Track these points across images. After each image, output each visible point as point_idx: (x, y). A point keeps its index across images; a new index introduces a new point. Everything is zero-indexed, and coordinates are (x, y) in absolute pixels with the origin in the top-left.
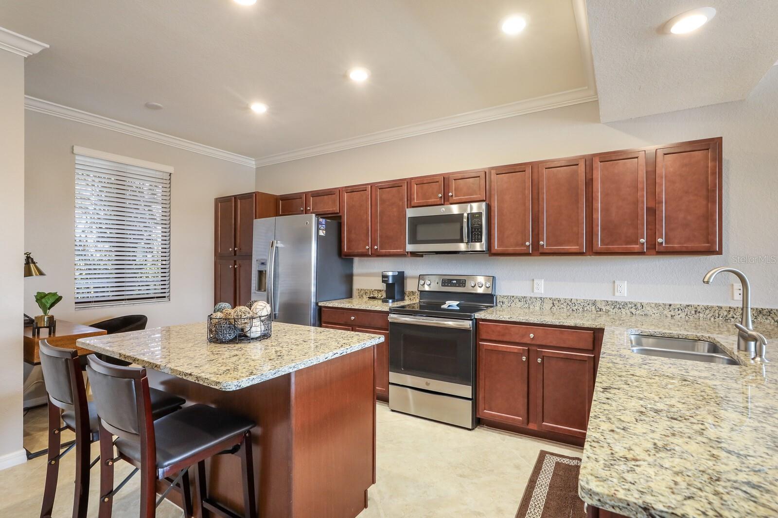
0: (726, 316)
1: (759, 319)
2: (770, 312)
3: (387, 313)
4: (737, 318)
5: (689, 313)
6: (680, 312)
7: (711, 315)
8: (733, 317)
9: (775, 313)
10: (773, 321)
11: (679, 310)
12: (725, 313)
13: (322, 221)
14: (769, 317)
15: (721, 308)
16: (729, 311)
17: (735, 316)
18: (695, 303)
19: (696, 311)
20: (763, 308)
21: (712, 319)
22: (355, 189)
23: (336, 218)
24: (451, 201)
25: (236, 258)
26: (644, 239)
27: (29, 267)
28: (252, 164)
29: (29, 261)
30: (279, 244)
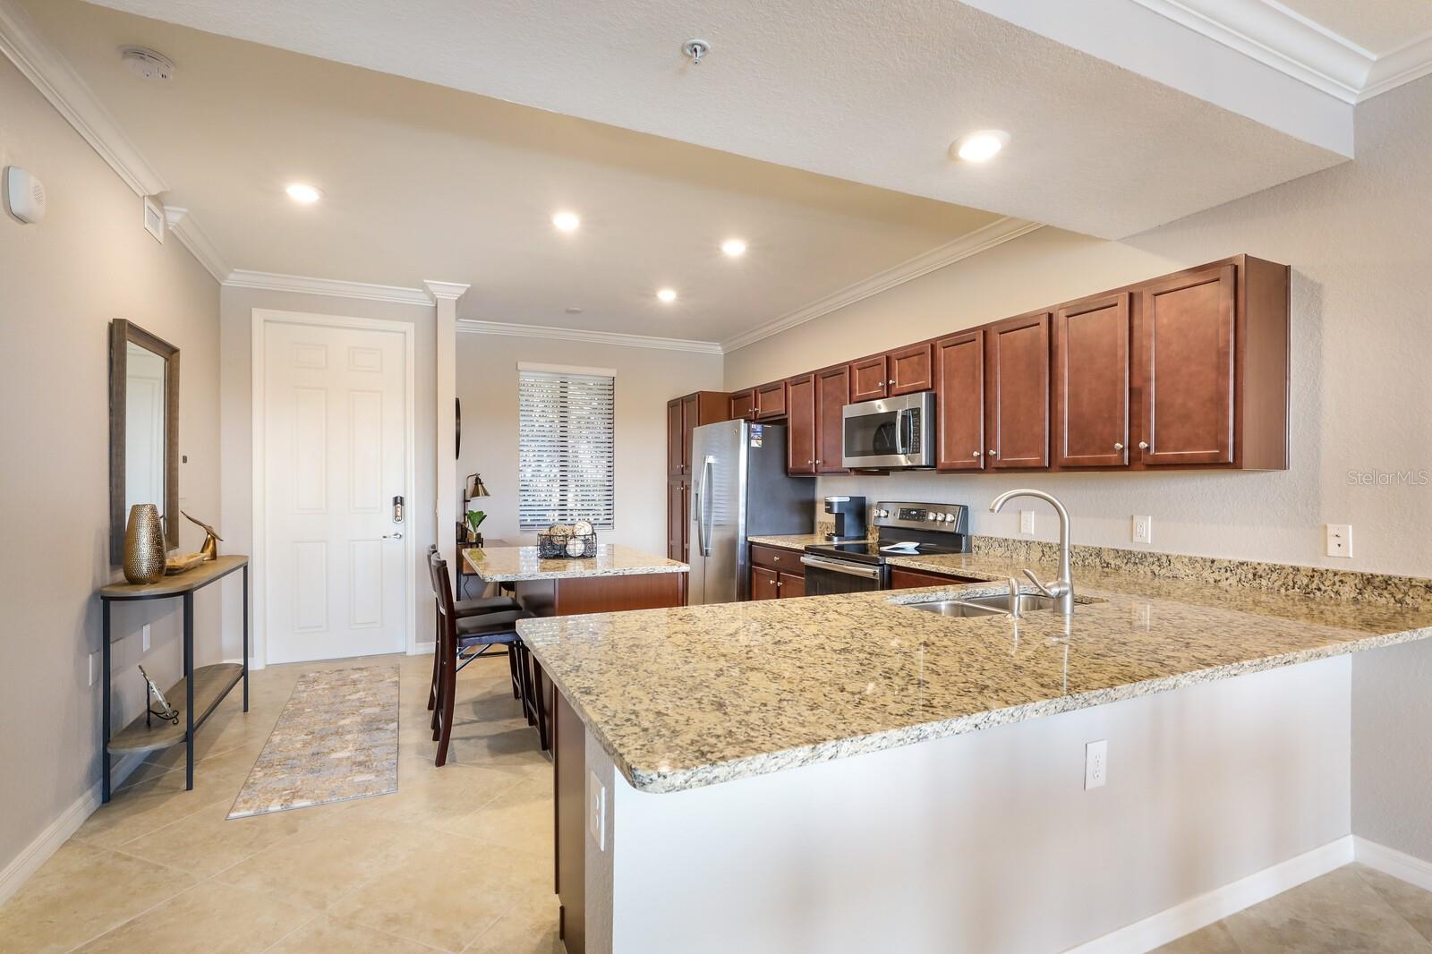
0: (1307, 586)
1: (1366, 596)
2: (1386, 582)
3: (802, 553)
4: (1325, 591)
5: (1243, 577)
6: (1229, 574)
7: (1281, 583)
8: (1319, 589)
9: (1396, 584)
10: (1392, 600)
11: (1226, 571)
12: (1306, 581)
13: (758, 427)
14: (1385, 593)
15: (1298, 570)
16: (1313, 577)
17: (1323, 588)
18: (1254, 560)
19: (1254, 575)
20: (1373, 573)
21: (1283, 590)
22: (799, 380)
23: (781, 422)
24: (894, 392)
25: (683, 478)
26: (1122, 443)
27: (477, 487)
28: (718, 350)
29: (478, 481)
30: (711, 459)
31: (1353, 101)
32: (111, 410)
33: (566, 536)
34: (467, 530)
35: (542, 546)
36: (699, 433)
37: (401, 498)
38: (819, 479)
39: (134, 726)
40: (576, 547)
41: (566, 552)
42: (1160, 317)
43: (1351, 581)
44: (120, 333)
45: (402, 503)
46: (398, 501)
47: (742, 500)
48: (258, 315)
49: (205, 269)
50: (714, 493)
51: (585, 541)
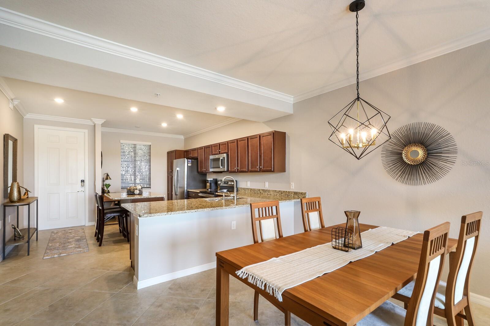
3: (199, 193)
13: (190, 160)
16: (288, 193)
22: (201, 148)
23: (196, 159)
24: (220, 153)
25: (171, 174)
26: (258, 166)
27: (107, 177)
28: (182, 137)
29: (108, 175)
30: (178, 169)
31: (292, 103)
32: (4, 157)
33: (134, 189)
34: (104, 189)
35: (128, 192)
36: (175, 162)
37: (83, 180)
38: (208, 174)
39: (10, 241)
40: (137, 192)
41: (134, 193)
42: (264, 141)
43: (293, 193)
44: (6, 137)
45: (84, 182)
46: (83, 181)
47: (186, 180)
48: (36, 127)
49: (20, 114)
50: (179, 178)
51: (139, 190)
